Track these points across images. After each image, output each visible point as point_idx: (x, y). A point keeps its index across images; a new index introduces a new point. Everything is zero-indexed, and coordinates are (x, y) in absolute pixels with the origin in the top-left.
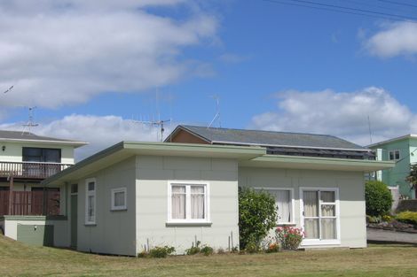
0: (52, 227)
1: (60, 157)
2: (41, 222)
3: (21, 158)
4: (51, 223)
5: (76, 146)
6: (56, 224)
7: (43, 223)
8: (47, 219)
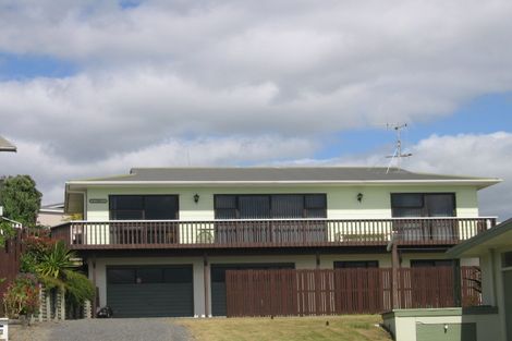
0: (474, 325)
1: (454, 207)
2: (454, 319)
3: (390, 211)
4: (471, 319)
5: (480, 186)
6: (481, 321)
7: (458, 320)
8: (465, 313)
